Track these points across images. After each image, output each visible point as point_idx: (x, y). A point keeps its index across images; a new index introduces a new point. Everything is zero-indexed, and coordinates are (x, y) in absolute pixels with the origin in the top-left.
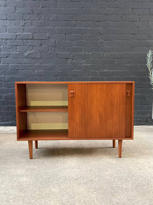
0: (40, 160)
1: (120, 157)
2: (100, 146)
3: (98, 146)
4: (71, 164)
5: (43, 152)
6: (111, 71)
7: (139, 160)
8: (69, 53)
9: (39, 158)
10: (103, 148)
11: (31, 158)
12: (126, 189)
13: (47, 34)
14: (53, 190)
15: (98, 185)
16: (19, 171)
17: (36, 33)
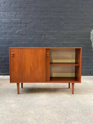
0: (24, 95)
1: (73, 94)
2: (61, 87)
3: (59, 87)
4: (42, 97)
5: (26, 90)
6: (68, 42)
7: (84, 96)
8: (43, 32)
9: (23, 94)
10: (62, 88)
11: (19, 93)
12: (76, 112)
13: (30, 20)
14: (31, 112)
15: (58, 110)
16: (11, 101)
17: (23, 19)
